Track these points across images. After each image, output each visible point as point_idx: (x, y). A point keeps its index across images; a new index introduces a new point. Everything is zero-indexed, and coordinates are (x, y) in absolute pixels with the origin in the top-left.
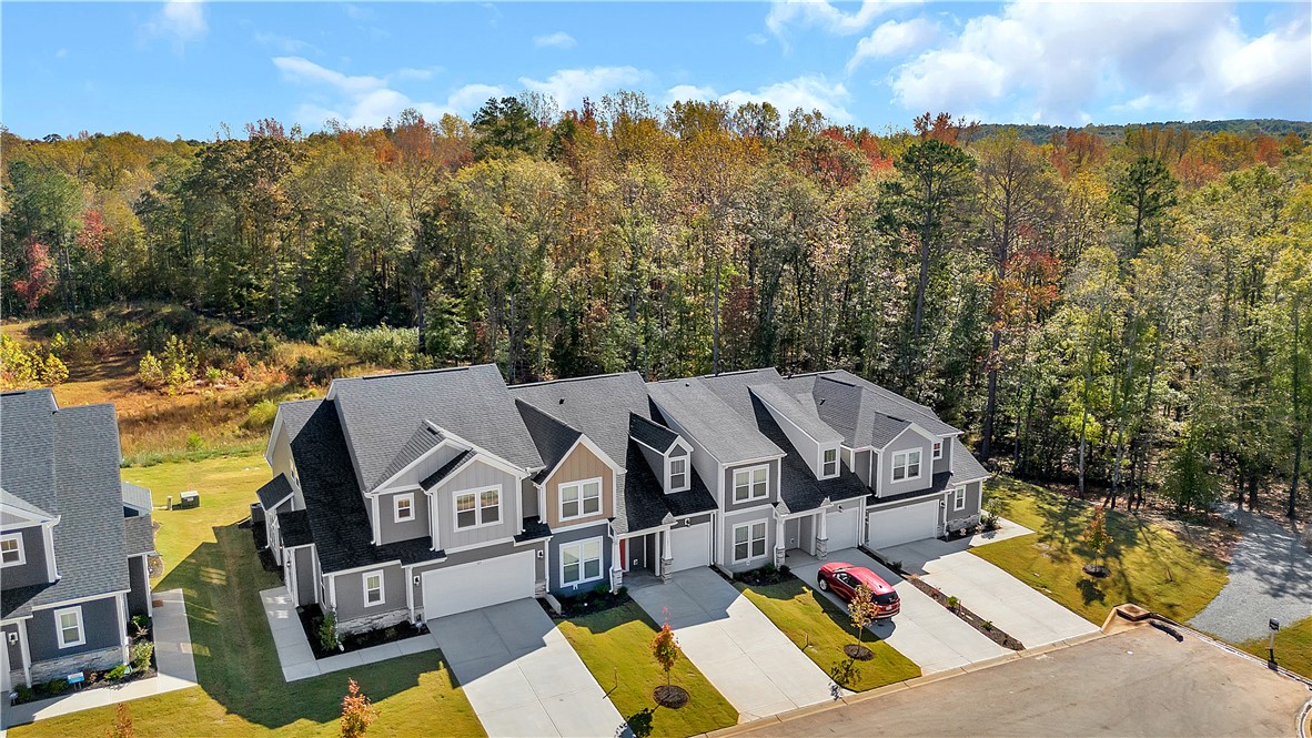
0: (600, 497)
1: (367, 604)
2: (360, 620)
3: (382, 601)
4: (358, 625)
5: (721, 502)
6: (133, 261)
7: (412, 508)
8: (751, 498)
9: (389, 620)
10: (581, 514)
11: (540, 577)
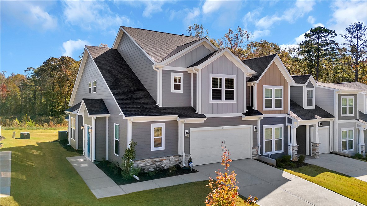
0: (282, 99)
1: (153, 149)
2: (147, 161)
3: (163, 148)
4: (146, 163)
5: (336, 114)
6: (16, 102)
7: (182, 83)
8: (348, 115)
9: (168, 162)
10: (273, 108)
11: (255, 145)
